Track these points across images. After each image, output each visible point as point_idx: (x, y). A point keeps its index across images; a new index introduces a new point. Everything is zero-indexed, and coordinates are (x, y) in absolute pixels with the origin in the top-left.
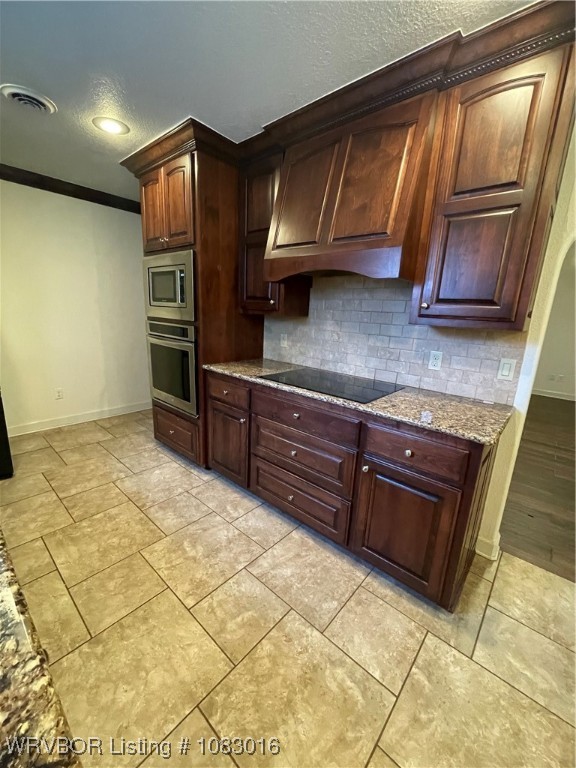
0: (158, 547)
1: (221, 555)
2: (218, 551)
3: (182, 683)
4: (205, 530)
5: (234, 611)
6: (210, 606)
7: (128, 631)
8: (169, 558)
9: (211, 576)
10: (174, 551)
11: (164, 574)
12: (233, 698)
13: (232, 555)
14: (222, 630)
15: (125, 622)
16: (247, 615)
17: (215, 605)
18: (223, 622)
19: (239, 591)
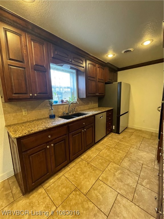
0: (115, 165)
1: (120, 183)
2: (122, 182)
3: (81, 183)
4: (128, 175)
5: (101, 192)
6: (101, 184)
7: (90, 168)
8: (112, 169)
9: (111, 182)
10: (115, 169)
11: (107, 169)
12: (78, 196)
13: (122, 187)
14: (94, 190)
15: (93, 167)
16: (101, 197)
17: (101, 185)
18: (97, 189)
19: (108, 192)
